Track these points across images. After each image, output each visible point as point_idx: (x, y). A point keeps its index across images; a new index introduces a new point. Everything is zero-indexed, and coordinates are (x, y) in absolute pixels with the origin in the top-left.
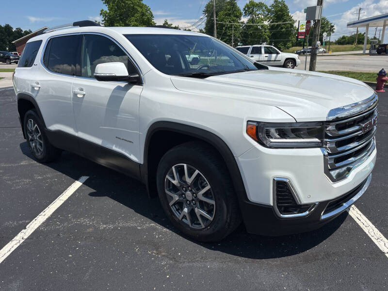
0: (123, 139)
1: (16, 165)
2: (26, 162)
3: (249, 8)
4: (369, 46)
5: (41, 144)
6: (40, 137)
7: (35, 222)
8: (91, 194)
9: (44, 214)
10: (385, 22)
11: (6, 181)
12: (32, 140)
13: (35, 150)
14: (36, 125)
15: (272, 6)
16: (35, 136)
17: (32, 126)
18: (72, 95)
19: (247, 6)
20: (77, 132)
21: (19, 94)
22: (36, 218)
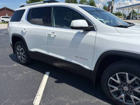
0: (80, 58)
1: (12, 66)
2: (16, 65)
3: (81, 2)
4: (124, 16)
5: (24, 57)
6: (24, 54)
7: (37, 100)
8: (56, 82)
9: (38, 95)
10: (129, 8)
11: (11, 75)
12: (19, 55)
13: (20, 59)
14: (22, 48)
15: (89, 1)
16: (21, 53)
17: (19, 48)
18: (47, 35)
19: (80, 1)
20: (48, 53)
21: (13, 34)
22: (36, 98)
